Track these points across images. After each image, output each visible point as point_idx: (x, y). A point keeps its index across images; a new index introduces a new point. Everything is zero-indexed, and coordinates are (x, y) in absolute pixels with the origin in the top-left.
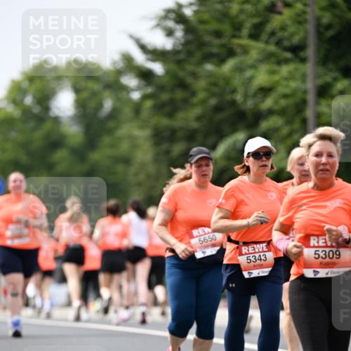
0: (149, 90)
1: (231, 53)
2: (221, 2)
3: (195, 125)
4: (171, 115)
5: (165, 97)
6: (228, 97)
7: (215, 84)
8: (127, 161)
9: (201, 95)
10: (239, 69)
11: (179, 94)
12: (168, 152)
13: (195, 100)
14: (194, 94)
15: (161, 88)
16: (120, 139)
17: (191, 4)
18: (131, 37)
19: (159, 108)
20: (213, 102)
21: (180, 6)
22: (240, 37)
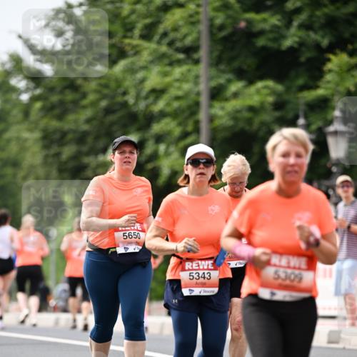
0: (38, 92)
1: (122, 54)
2: (112, 2)
3: (85, 127)
4: (60, 117)
5: (55, 98)
6: (120, 99)
7: (106, 86)
8: (15, 164)
9: (91, 97)
10: (131, 70)
11: (69, 96)
12: (58, 155)
13: (85, 102)
14: (84, 96)
15: (51, 90)
16: (9, 141)
17: (81, 5)
18: (20, 37)
19: (48, 110)
20: (104, 103)
21: (70, 6)
22: (131, 37)
